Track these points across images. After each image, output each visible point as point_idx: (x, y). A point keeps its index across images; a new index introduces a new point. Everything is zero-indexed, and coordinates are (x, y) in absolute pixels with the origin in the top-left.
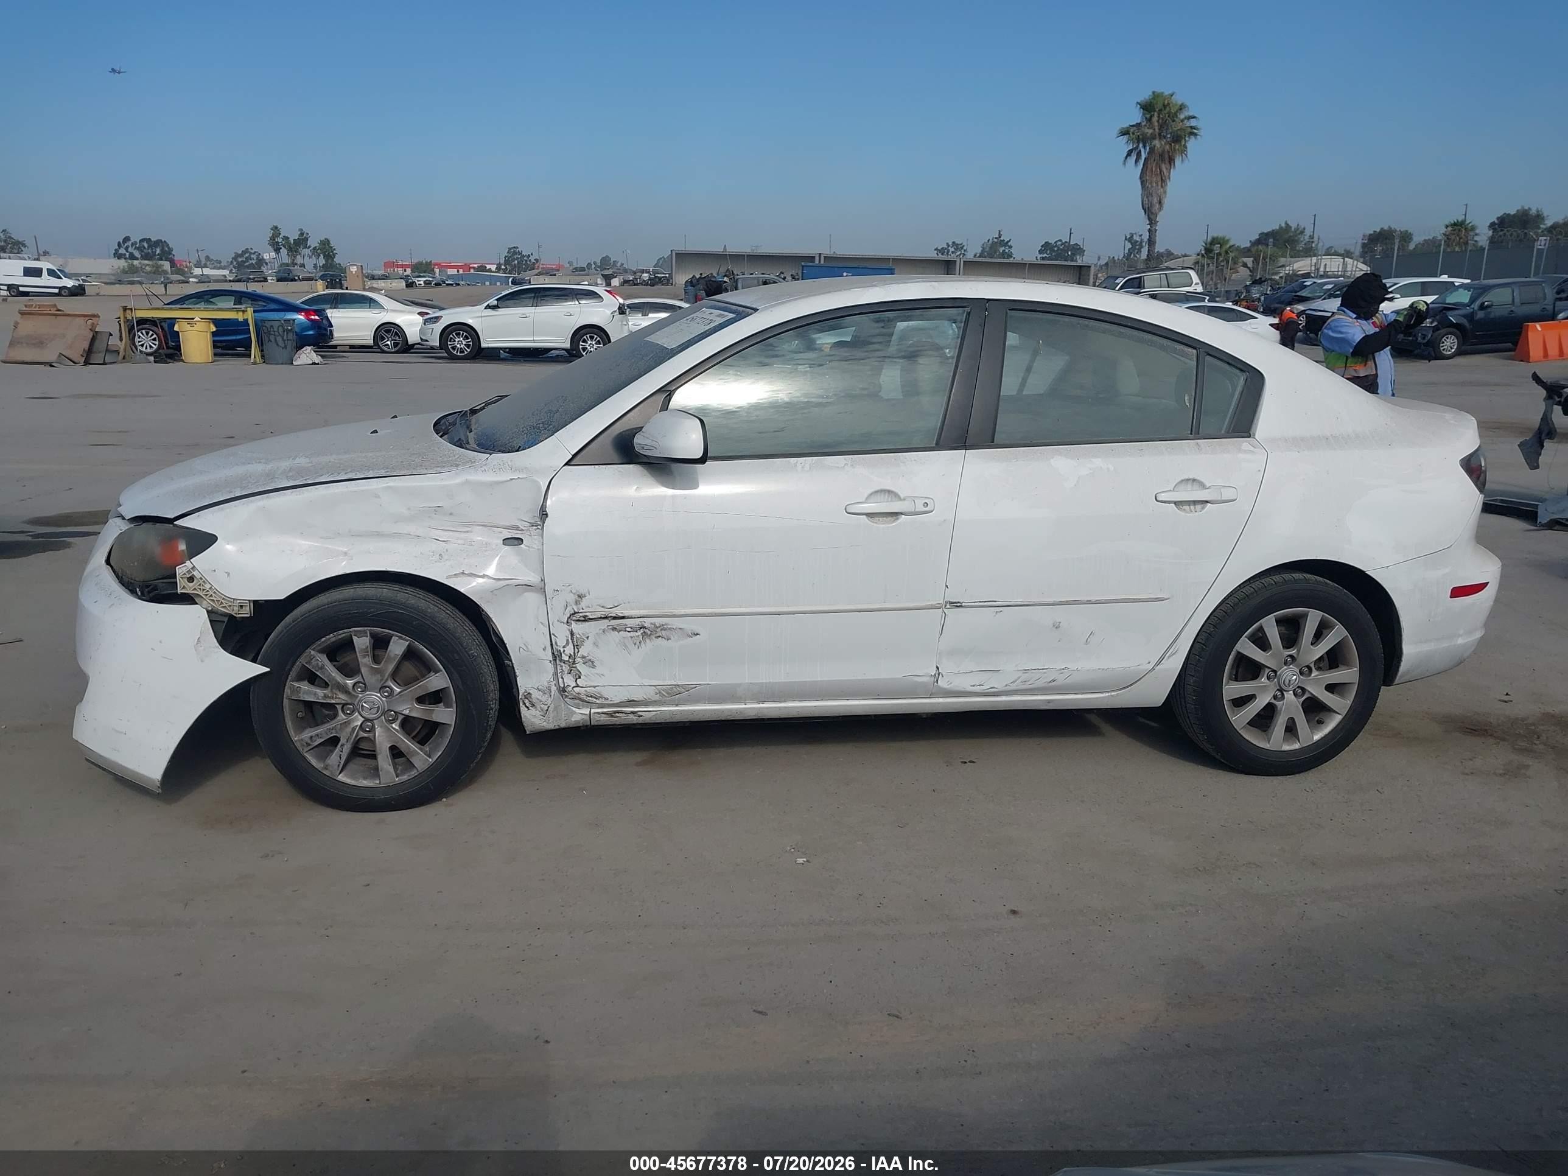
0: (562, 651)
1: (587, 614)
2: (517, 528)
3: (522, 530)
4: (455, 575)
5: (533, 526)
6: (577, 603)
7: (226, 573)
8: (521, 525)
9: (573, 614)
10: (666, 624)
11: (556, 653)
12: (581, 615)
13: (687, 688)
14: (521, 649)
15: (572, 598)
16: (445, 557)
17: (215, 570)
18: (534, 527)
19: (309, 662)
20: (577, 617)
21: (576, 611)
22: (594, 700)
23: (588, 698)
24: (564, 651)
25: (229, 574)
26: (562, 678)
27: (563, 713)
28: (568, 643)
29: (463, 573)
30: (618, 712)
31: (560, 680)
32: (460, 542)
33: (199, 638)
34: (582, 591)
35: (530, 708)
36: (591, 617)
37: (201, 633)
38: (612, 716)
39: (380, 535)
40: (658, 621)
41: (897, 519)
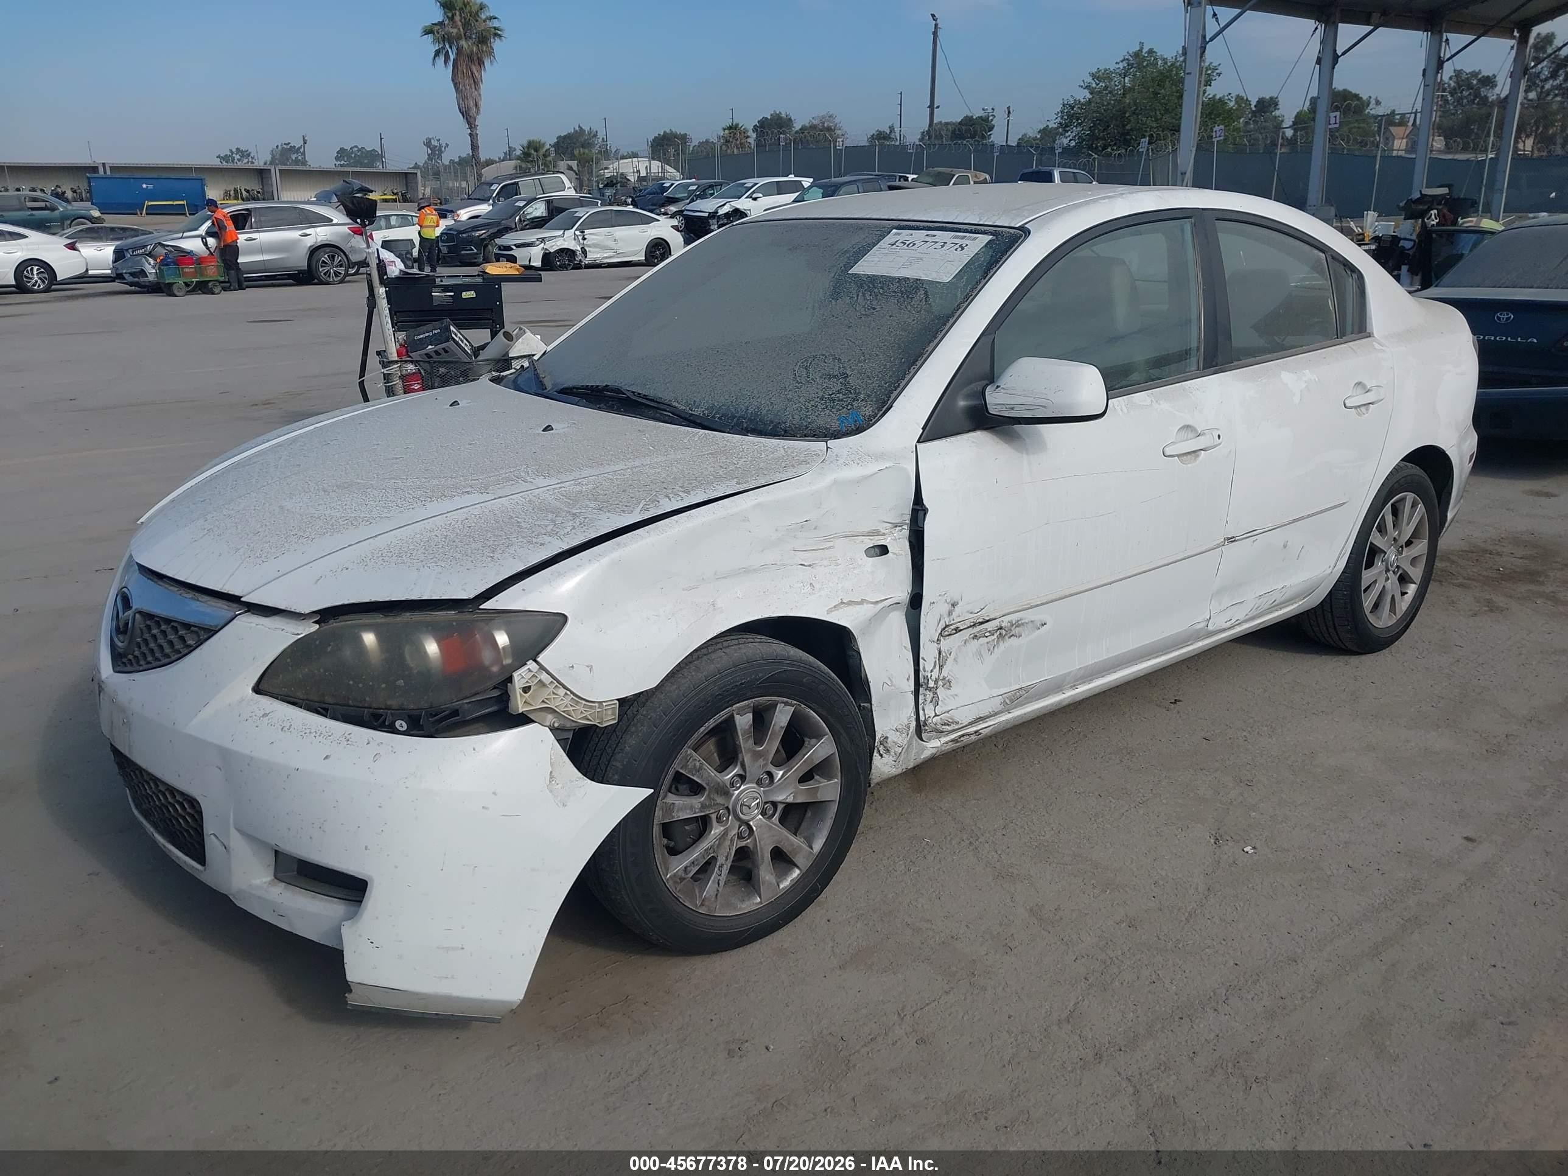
0: (929, 676)
1: (958, 625)
2: (877, 533)
3: (884, 534)
4: (835, 607)
5: (896, 526)
6: (950, 613)
7: (588, 667)
8: (882, 528)
9: (944, 628)
10: (1021, 620)
11: (922, 680)
12: (952, 627)
13: (1027, 689)
14: (885, 684)
15: (946, 607)
16: (817, 586)
17: (572, 667)
18: (898, 528)
19: (684, 767)
20: (949, 629)
21: (947, 624)
22: (947, 727)
23: (944, 727)
24: (931, 676)
25: (591, 668)
26: (924, 710)
27: (914, 752)
28: (935, 666)
29: (842, 603)
30: (963, 736)
31: (921, 712)
32: (825, 562)
33: (551, 772)
34: (956, 598)
35: (884, 755)
36: (962, 628)
37: (552, 765)
38: (958, 742)
39: (747, 571)
40: (1014, 618)
41: (1198, 456)
